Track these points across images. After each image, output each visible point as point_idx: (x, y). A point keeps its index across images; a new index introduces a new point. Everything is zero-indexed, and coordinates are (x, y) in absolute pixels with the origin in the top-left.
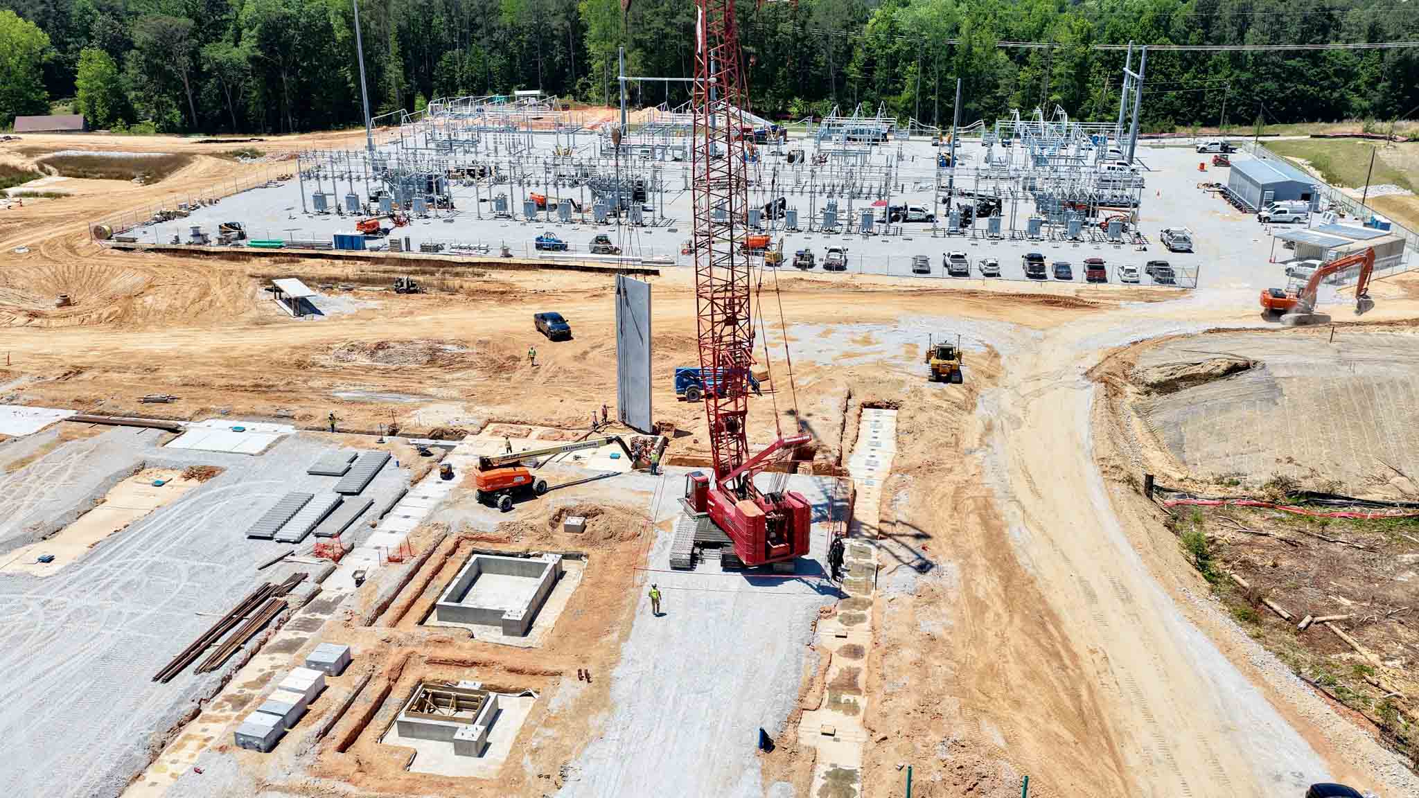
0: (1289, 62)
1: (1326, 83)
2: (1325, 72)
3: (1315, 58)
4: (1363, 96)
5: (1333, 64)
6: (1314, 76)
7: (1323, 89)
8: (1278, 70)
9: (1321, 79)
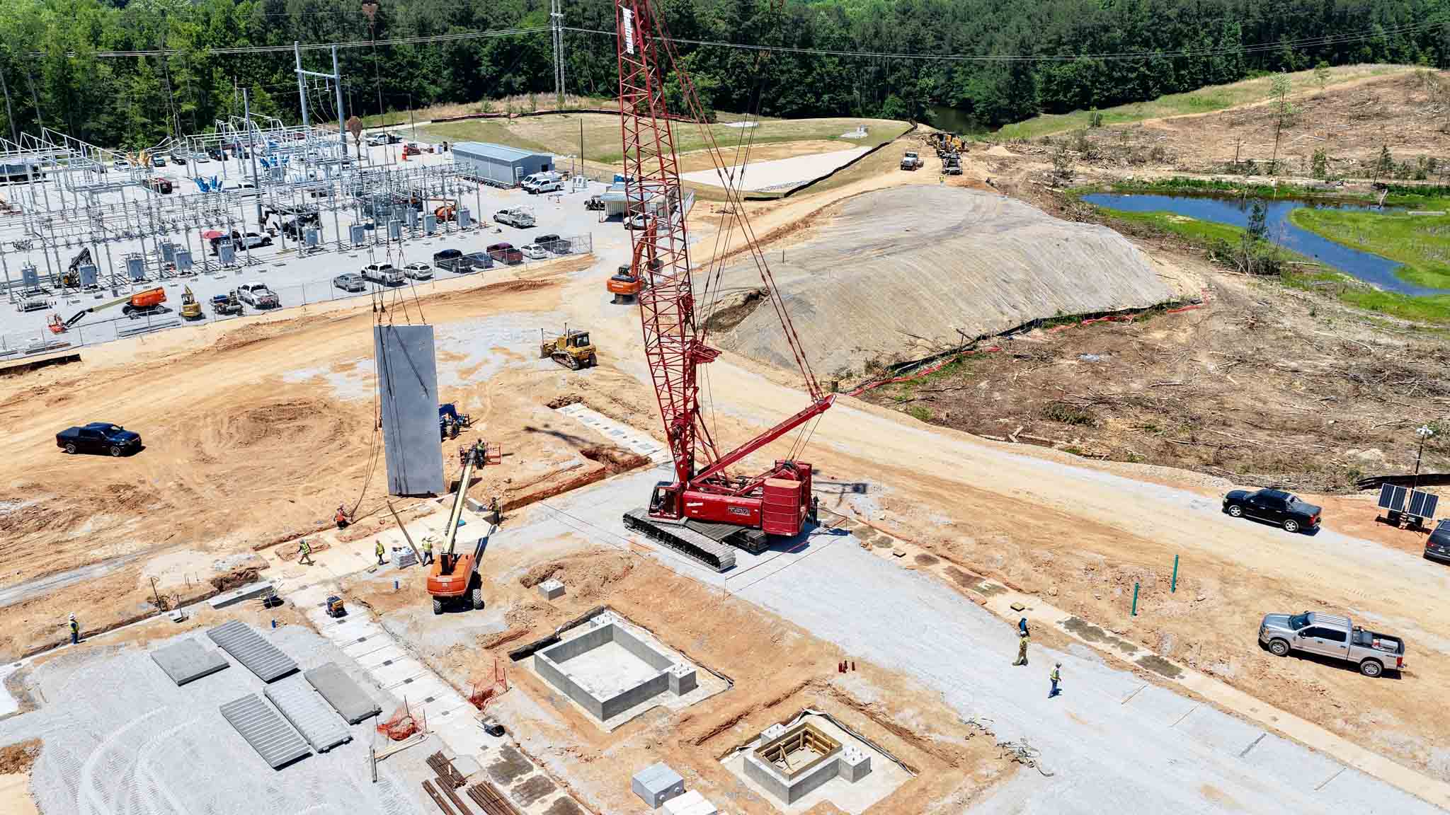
0: (367, 58)
1: (403, 74)
2: (399, 64)
3: (388, 52)
4: (434, 82)
5: (404, 56)
6: (393, 68)
7: (403, 80)
8: (358, 65)
9: (399, 71)
